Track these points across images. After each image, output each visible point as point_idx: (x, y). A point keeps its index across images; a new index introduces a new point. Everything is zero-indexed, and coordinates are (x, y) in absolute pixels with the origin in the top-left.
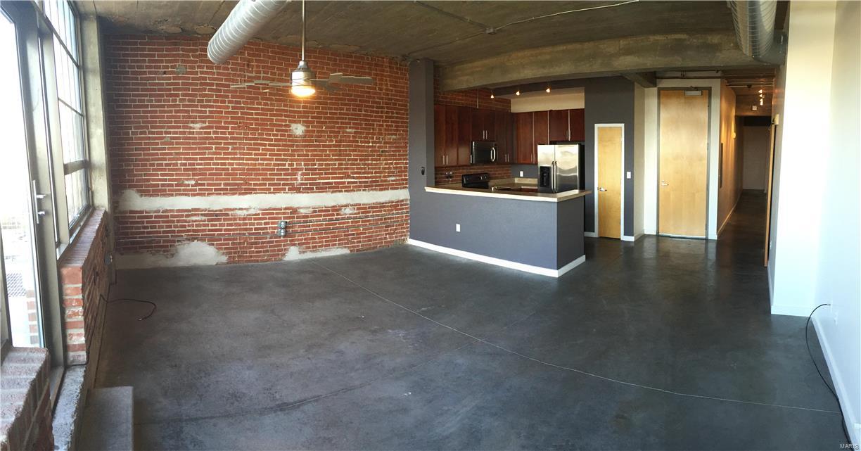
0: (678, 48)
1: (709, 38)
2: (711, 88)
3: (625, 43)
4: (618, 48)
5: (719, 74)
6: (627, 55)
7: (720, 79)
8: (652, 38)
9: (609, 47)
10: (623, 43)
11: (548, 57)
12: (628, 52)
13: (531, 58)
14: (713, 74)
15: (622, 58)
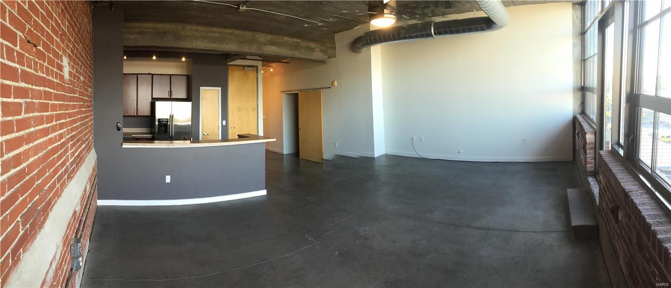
0: (296, 47)
1: (310, 44)
2: (257, 66)
3: (270, 37)
4: (266, 40)
5: (261, 59)
6: (272, 45)
7: (261, 62)
8: (285, 38)
9: (262, 37)
10: (269, 37)
11: (217, 35)
12: (272, 43)
13: (203, 33)
14: (258, 58)
15: (269, 47)
